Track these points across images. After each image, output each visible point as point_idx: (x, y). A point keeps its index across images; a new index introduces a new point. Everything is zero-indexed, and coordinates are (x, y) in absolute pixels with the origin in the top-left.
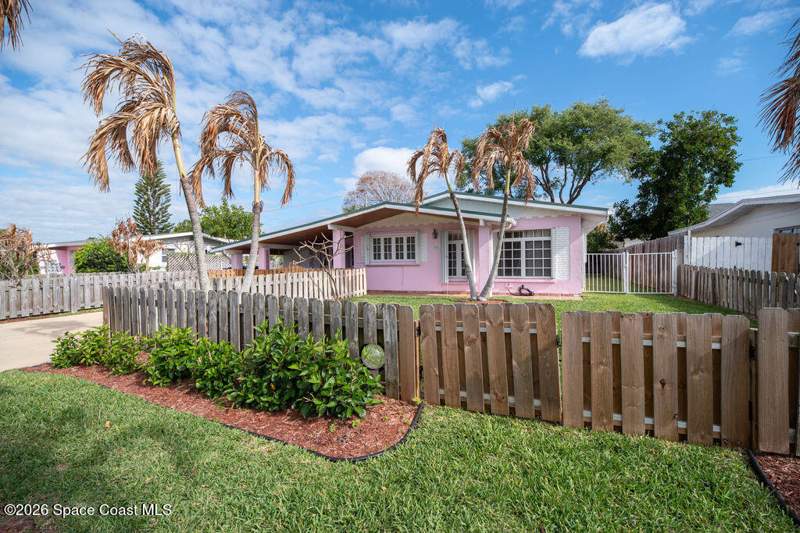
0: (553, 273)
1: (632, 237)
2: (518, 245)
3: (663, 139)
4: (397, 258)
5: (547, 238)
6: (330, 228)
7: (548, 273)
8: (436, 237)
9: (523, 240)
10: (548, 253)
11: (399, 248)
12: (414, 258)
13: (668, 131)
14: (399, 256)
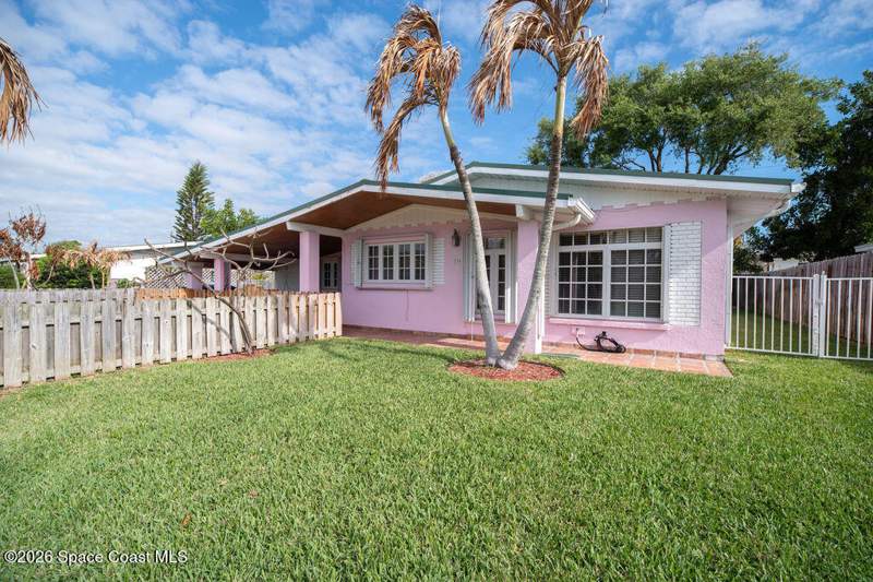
0: (664, 311)
1: (785, 257)
2: (597, 257)
3: (843, 109)
4: (401, 278)
5: (654, 245)
6: (290, 227)
7: (655, 311)
8: (457, 244)
9: (607, 249)
10: (656, 274)
11: (404, 261)
12: (423, 278)
13: (852, 98)
14: (404, 275)
